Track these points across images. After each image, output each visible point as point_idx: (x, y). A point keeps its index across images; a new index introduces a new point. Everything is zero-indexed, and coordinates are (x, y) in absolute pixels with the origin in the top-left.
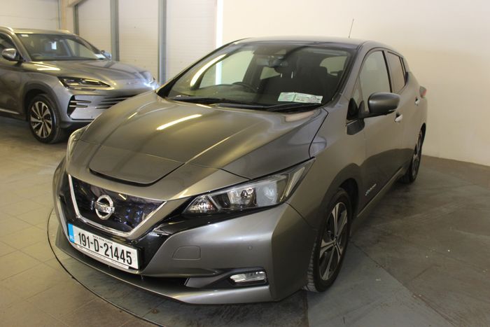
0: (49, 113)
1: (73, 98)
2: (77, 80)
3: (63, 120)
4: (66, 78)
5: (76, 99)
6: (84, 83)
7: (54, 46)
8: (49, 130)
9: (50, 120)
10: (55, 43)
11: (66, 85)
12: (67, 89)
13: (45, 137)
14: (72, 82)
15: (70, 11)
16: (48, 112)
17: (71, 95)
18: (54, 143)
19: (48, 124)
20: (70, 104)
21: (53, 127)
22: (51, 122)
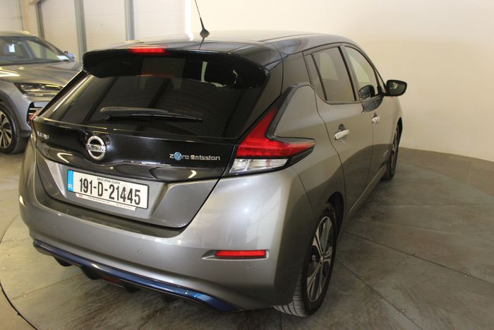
0: (8, 122)
1: (32, 105)
2: (36, 86)
3: (23, 128)
4: (23, 84)
5: (36, 106)
6: (43, 89)
7: (12, 49)
8: (10, 140)
9: (9, 129)
10: (13, 45)
11: (23, 92)
12: (25, 96)
13: (5, 147)
14: (31, 88)
15: (33, 9)
16: (6, 121)
17: (30, 102)
18: (15, 153)
19: (8, 133)
20: (29, 111)
21: (13, 136)
22: (10, 131)
